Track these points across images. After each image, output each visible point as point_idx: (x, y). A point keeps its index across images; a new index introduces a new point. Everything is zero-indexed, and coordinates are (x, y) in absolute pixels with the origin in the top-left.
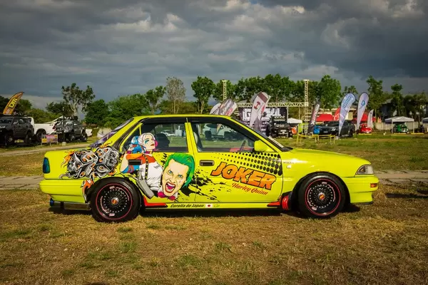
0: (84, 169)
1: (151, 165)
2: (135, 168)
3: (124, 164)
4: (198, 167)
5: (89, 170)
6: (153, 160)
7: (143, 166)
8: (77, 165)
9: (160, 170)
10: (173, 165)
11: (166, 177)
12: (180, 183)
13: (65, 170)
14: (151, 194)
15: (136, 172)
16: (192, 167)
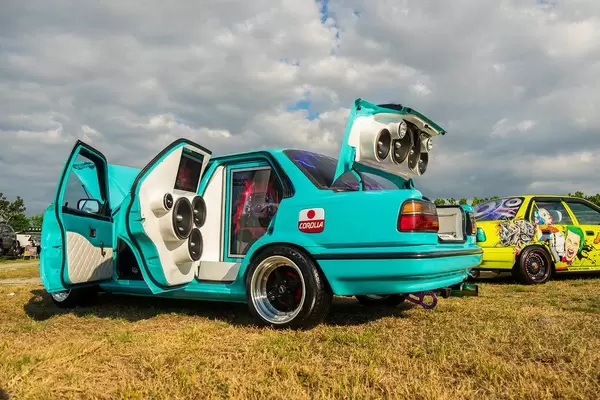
0: (512, 237)
1: (556, 234)
2: (547, 236)
3: (539, 234)
4: (586, 237)
5: (516, 238)
6: (558, 231)
7: (552, 235)
8: (507, 234)
9: (563, 238)
10: (571, 234)
11: (568, 244)
12: (576, 249)
13: (498, 239)
14: (558, 259)
15: (548, 240)
16: (582, 237)
